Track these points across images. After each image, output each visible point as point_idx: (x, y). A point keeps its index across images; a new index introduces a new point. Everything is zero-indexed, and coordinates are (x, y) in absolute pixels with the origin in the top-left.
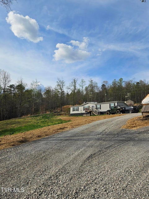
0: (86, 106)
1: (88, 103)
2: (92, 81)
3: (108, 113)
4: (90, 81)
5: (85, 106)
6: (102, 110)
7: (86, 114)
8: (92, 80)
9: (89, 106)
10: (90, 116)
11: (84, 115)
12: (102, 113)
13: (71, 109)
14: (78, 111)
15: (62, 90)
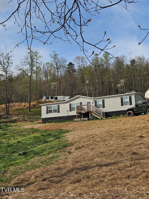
0: (76, 102)
1: (79, 97)
2: (55, 55)
3: (129, 114)
4: (53, 55)
5: (72, 103)
6: (107, 109)
7: (79, 117)
8: (56, 53)
9: (81, 103)
10: (89, 120)
11: (75, 120)
12: (108, 115)
13: (44, 109)
14: (59, 112)
15: (6, 72)
